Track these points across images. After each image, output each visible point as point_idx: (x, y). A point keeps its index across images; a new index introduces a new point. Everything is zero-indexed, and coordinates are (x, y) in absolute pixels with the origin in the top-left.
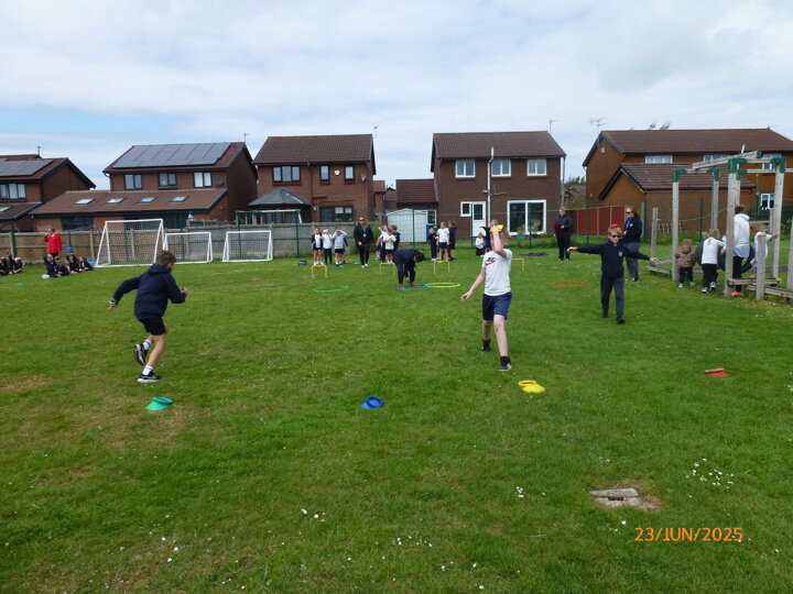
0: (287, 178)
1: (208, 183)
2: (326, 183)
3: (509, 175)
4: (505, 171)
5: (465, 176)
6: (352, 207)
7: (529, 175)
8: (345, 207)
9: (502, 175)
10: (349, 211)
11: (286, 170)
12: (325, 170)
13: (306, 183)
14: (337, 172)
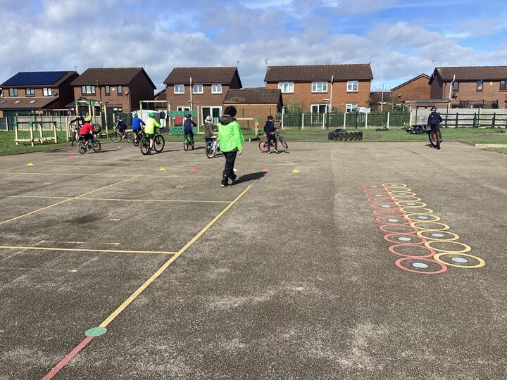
0: (89, 92)
1: (50, 94)
2: (108, 94)
3: (202, 93)
4: (200, 91)
5: (179, 93)
6: (121, 108)
7: (213, 92)
8: (118, 108)
9: (198, 93)
10: (120, 110)
11: (88, 87)
12: (107, 87)
13: (98, 95)
14: (113, 89)
